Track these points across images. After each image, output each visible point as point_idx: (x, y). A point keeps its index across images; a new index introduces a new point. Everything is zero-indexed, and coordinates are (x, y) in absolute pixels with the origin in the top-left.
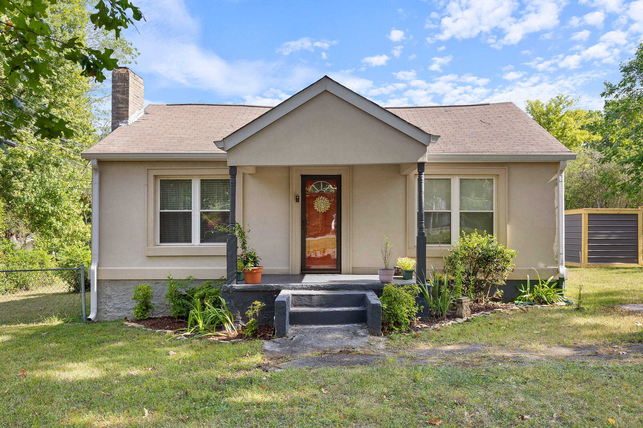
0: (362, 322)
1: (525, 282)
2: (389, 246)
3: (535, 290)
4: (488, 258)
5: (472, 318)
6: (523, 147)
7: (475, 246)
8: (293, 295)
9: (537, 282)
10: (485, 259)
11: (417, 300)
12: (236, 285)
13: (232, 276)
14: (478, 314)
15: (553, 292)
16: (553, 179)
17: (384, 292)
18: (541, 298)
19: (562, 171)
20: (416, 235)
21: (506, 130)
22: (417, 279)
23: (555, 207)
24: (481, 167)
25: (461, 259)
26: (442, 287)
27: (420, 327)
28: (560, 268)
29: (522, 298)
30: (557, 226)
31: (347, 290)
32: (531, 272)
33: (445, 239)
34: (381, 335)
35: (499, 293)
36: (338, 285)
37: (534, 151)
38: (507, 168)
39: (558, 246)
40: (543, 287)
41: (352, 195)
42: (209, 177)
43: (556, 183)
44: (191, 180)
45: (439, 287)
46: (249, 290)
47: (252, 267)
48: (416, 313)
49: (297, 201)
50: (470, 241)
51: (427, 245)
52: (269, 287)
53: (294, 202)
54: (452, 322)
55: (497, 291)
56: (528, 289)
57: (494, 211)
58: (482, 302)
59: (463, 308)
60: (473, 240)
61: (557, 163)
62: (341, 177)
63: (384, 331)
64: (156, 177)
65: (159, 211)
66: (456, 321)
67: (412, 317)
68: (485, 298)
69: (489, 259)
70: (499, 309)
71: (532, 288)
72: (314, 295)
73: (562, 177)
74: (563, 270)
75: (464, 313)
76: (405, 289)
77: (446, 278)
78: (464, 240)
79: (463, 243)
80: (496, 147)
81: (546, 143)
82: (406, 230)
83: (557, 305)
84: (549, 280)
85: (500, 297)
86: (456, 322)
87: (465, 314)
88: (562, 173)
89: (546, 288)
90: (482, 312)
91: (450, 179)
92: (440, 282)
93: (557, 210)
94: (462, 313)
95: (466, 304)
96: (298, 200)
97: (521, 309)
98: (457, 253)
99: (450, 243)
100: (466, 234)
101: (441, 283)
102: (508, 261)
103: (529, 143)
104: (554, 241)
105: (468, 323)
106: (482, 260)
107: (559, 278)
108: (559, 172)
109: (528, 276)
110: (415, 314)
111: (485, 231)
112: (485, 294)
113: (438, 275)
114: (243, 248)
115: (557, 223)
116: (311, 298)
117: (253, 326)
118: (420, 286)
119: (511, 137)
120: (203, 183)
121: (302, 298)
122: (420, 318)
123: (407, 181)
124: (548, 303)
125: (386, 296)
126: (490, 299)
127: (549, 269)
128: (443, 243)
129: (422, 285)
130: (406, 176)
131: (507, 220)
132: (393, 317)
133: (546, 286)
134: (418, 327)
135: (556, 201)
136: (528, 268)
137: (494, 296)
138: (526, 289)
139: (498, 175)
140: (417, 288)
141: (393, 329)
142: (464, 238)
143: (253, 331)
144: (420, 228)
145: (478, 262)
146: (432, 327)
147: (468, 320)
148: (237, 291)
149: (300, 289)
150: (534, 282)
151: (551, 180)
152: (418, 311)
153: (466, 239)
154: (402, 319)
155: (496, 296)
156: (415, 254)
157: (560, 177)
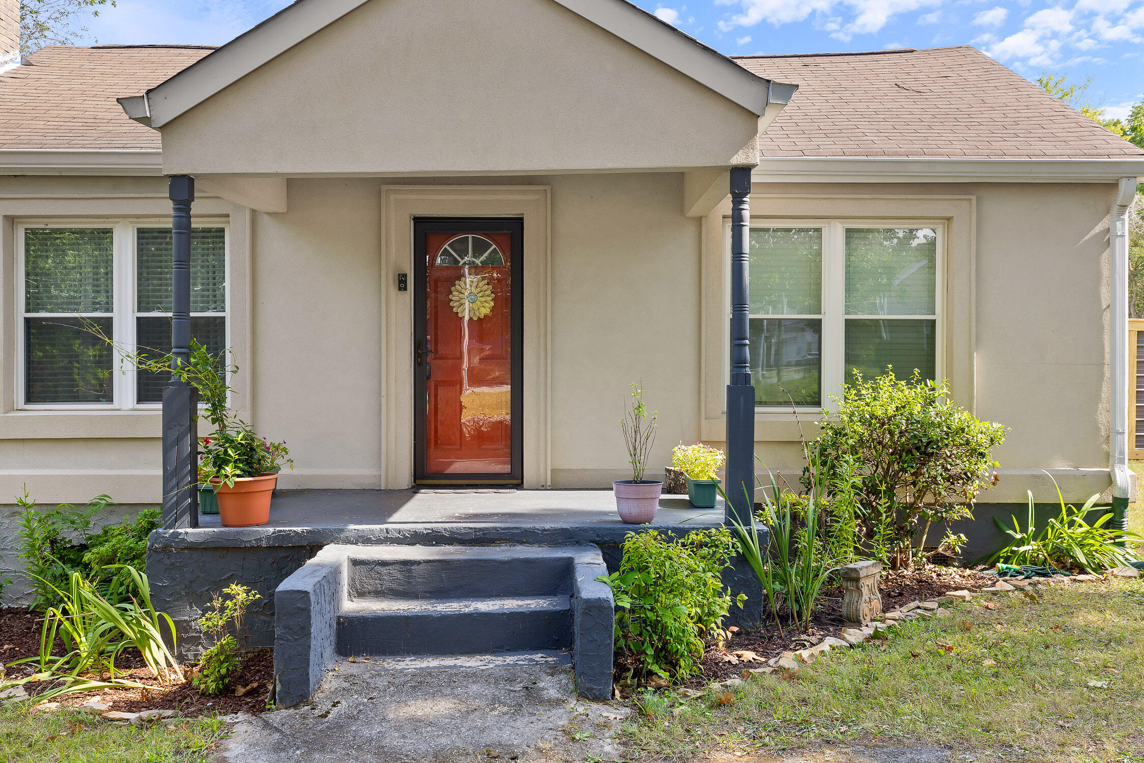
0: (559, 648)
1: (1020, 509)
2: (645, 414)
3: (1050, 530)
4: (926, 447)
5: (889, 627)
6: (1018, 143)
7: (891, 412)
8: (355, 563)
9: (1054, 510)
10: (918, 449)
11: (726, 576)
12: (190, 530)
13: (177, 503)
14: (904, 609)
15: (1099, 538)
16: (1098, 228)
17: (625, 558)
18: (1068, 553)
19: (1124, 207)
20: (727, 381)
21: (966, 106)
22: (729, 513)
23: (1101, 305)
24: (904, 197)
25: (854, 450)
26: (801, 532)
27: (734, 660)
28: (1117, 471)
29: (1013, 552)
30: (1107, 356)
31: (522, 543)
32: (1038, 481)
33: (804, 391)
34: (613, 694)
35: (953, 540)
36: (495, 528)
37: (1047, 152)
38: (974, 198)
39: (1113, 411)
40: (1071, 524)
41: (553, 272)
42: (157, 223)
43: (1106, 241)
44: (109, 231)
45: (792, 532)
46: (227, 545)
47: (238, 476)
48: (723, 616)
49: (400, 289)
50: (875, 399)
51: (757, 409)
52: (287, 536)
53: (393, 290)
54: (830, 641)
55: (948, 537)
56: (1031, 529)
57: (939, 317)
58: (907, 566)
59: (861, 594)
60: (884, 396)
61: (1113, 186)
62: (522, 224)
63: (622, 682)
64: (11, 221)
65: (21, 314)
66: (844, 639)
67: (712, 629)
68: (914, 555)
69: (930, 450)
70: (959, 593)
71: (1041, 525)
72: (418, 563)
73: (1123, 224)
74: (1124, 475)
75: (864, 608)
76: (692, 543)
77: (812, 507)
78: (859, 394)
79: (856, 404)
80: (943, 142)
81: (1076, 134)
82: (700, 368)
83: (1116, 577)
84: (1087, 507)
85: (956, 554)
86: (844, 643)
87: (866, 611)
88: (1123, 213)
89: (1080, 526)
90: (913, 605)
91: (818, 230)
92: (795, 517)
93: (1107, 316)
94: (857, 610)
95: (869, 582)
96: (403, 285)
97: (1018, 588)
98: (838, 433)
99: (818, 404)
100: (865, 379)
101: (797, 520)
102: (982, 455)
103: (1032, 135)
104: (1097, 397)
105: (878, 642)
106: (909, 452)
107: (1115, 499)
108: (1115, 208)
109: (1030, 493)
110: (719, 621)
111: (916, 371)
112: (916, 544)
113: (789, 497)
114: (214, 421)
115: (1107, 349)
116: (410, 571)
117: (222, 663)
118: (735, 533)
119: (979, 120)
120: (143, 238)
121: (384, 570)
122: (735, 629)
123: (704, 234)
124: (1089, 570)
125: (632, 569)
126: (928, 558)
127: (1085, 475)
128: (798, 404)
129: (743, 529)
130: (699, 221)
131: (973, 339)
132: (650, 636)
133: (1079, 520)
134: (729, 662)
135: (1104, 290)
136: (1030, 473)
137: (940, 550)
138: (1024, 529)
139: (949, 219)
140: (727, 539)
141: (650, 673)
142: (859, 391)
143: (223, 678)
144: (738, 362)
145: (901, 456)
146: (772, 662)
147: (876, 636)
148: (193, 548)
149: (379, 541)
150: (1047, 511)
151: (1093, 232)
152: (730, 610)
153: (863, 392)
154: (680, 642)
155: (945, 550)
156: (722, 435)
157: (1119, 224)
